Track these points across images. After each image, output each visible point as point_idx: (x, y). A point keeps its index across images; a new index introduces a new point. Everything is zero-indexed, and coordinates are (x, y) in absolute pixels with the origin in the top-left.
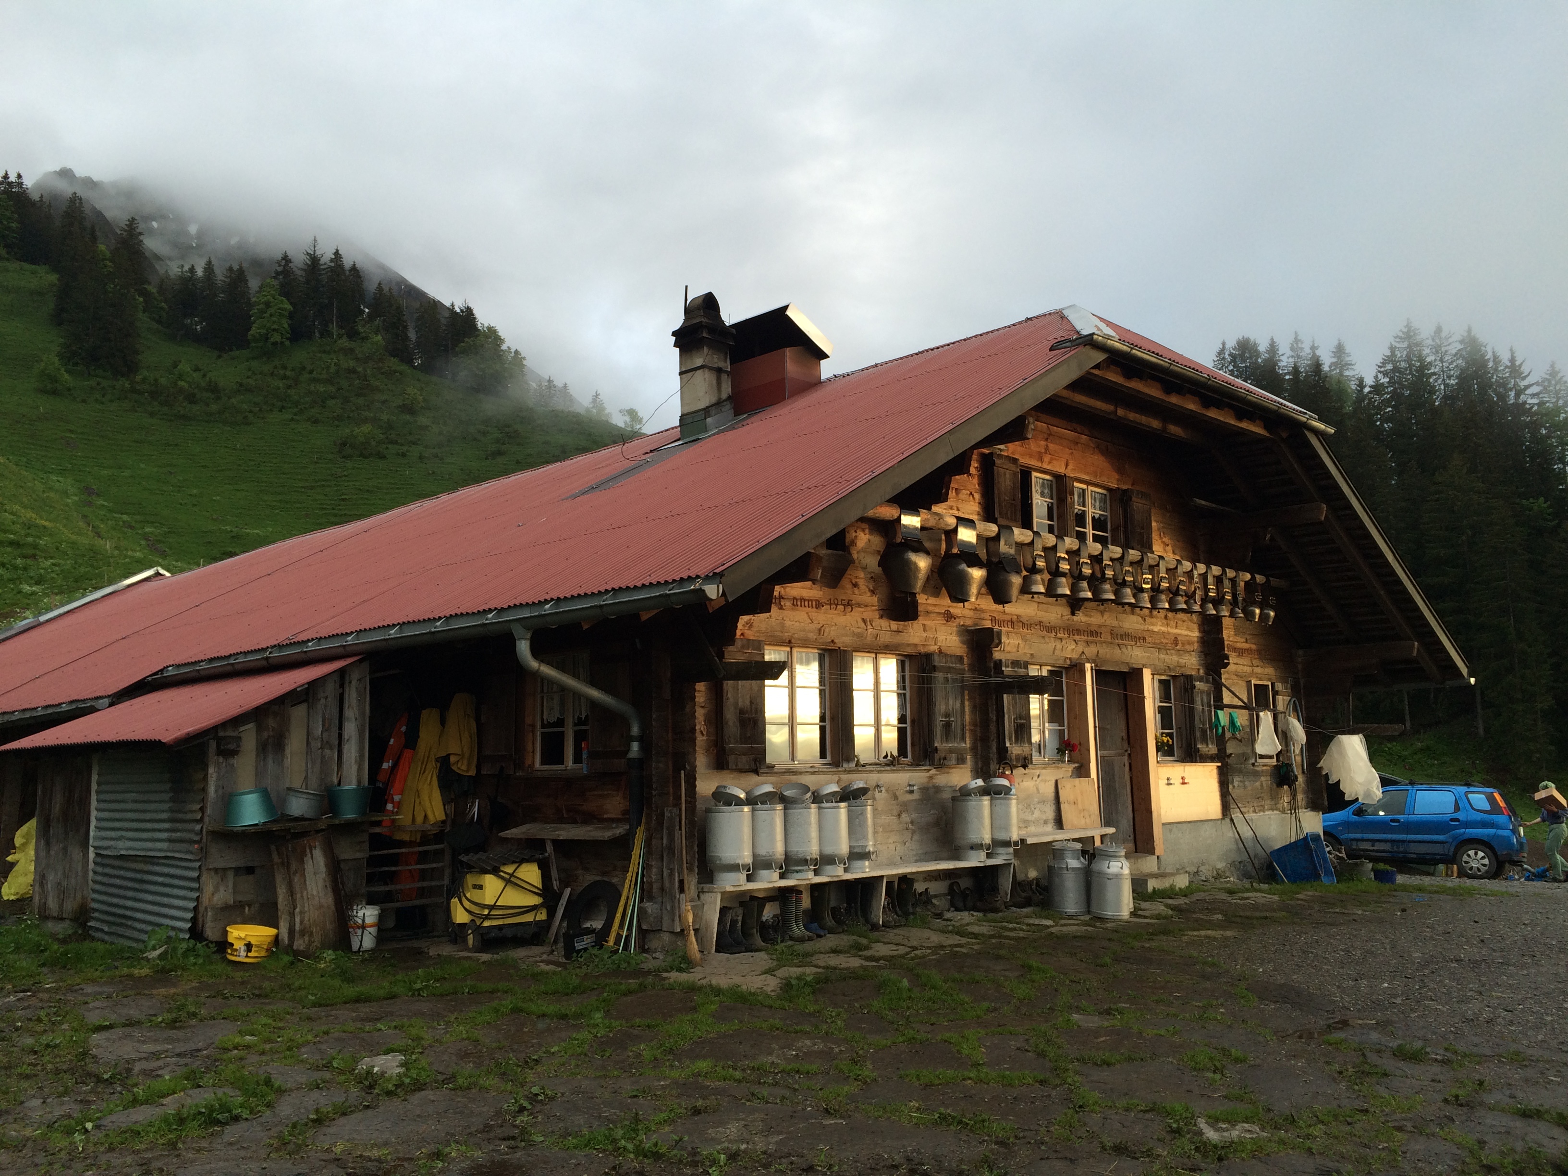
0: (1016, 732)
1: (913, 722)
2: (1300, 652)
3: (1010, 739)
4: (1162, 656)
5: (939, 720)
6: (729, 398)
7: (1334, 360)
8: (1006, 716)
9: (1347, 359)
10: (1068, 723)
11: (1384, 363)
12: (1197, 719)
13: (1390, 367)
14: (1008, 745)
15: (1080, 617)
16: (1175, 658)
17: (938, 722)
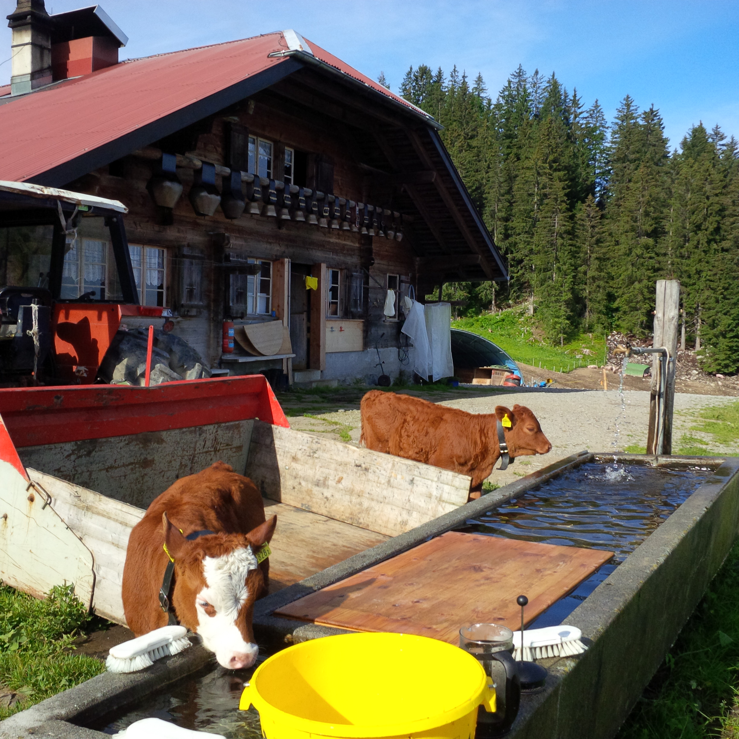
0: (237, 297)
1: (168, 288)
2: (418, 259)
3: (233, 301)
4: (334, 257)
5: (185, 288)
6: (49, 68)
7: (476, 86)
8: (231, 288)
9: (483, 86)
10: (273, 293)
11: (503, 92)
12: (352, 294)
13: (507, 93)
14: (231, 304)
15: (284, 231)
16: (342, 258)
17: (184, 289)
